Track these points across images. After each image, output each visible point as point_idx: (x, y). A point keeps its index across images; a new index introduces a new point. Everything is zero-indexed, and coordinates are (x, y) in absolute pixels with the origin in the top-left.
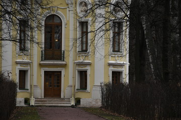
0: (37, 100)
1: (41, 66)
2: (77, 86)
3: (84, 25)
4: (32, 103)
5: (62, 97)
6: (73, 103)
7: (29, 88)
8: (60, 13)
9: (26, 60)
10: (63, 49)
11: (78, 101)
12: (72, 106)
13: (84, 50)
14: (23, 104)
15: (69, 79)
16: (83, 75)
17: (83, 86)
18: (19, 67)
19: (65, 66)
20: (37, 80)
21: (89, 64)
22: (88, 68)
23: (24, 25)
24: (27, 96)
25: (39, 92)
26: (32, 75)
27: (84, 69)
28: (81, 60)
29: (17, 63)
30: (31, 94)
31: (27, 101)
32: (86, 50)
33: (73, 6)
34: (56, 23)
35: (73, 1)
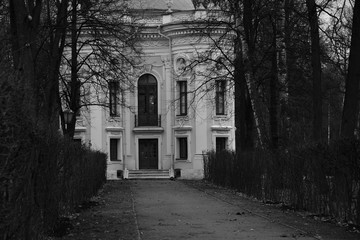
0: (132, 172)
1: (134, 133)
2: (177, 155)
3: (182, 84)
4: (126, 175)
5: (160, 168)
6: (172, 175)
7: (121, 158)
8: (155, 72)
9: (117, 126)
10: (159, 113)
11: (178, 172)
12: (172, 179)
13: (183, 114)
14: (115, 178)
15: (167, 148)
16: (183, 143)
17: (184, 155)
18: (110, 135)
19: (162, 132)
20: (130, 149)
21: (190, 130)
22: (188, 135)
23: (114, 86)
24: (120, 168)
25: (133, 163)
26: (124, 144)
27: (183, 135)
28: (180, 125)
29: (107, 131)
30: (124, 165)
31: (120, 173)
32: (186, 114)
33: (170, 63)
34: (151, 81)
35: (170, 58)
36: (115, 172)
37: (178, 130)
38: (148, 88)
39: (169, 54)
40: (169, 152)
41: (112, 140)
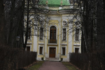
1: (48, 45)
2: (62, 53)
3: (64, 30)
4: (45, 59)
5: (56, 57)
7: (43, 54)
8: (56, 25)
9: (42, 43)
10: (56, 39)
11: (62, 59)
12: (60, 61)
13: (64, 40)
14: (41, 60)
16: (64, 49)
17: (64, 53)
18: (40, 46)
19: (57, 45)
20: (46, 50)
21: (66, 45)
22: (66, 46)
23: (42, 30)
25: (47, 55)
26: (44, 49)
27: (64, 47)
28: (64, 43)
29: (39, 44)
30: (44, 56)
31: (42, 59)
32: (65, 40)
33: (61, 23)
34: (54, 29)
35: (61, 21)
36: (41, 58)
37: (63, 45)
38: (53, 31)
39: (61, 20)
40: (59, 52)
41: (40, 47)
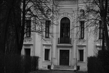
0: (55, 66)
1: (58, 47)
2: (78, 59)
3: (82, 23)
4: (52, 68)
5: (70, 65)
6: (75, 69)
7: (51, 59)
9: (49, 43)
10: (70, 37)
11: (78, 68)
12: (75, 71)
14: (47, 69)
15: (74, 55)
16: (81, 52)
17: (81, 59)
18: (45, 47)
19: (71, 47)
20: (55, 54)
21: (85, 46)
22: (84, 48)
23: (48, 24)
24: (49, 64)
25: (57, 62)
26: (52, 52)
27: (82, 49)
28: (80, 44)
29: (44, 45)
30: (52, 63)
31: (49, 67)
32: (83, 38)
33: (77, 12)
34: (67, 22)
35: (77, 9)
36: (47, 66)
37: (79, 46)
38: (65, 25)
39: (76, 7)
40: (75, 57)
41: (46, 50)
